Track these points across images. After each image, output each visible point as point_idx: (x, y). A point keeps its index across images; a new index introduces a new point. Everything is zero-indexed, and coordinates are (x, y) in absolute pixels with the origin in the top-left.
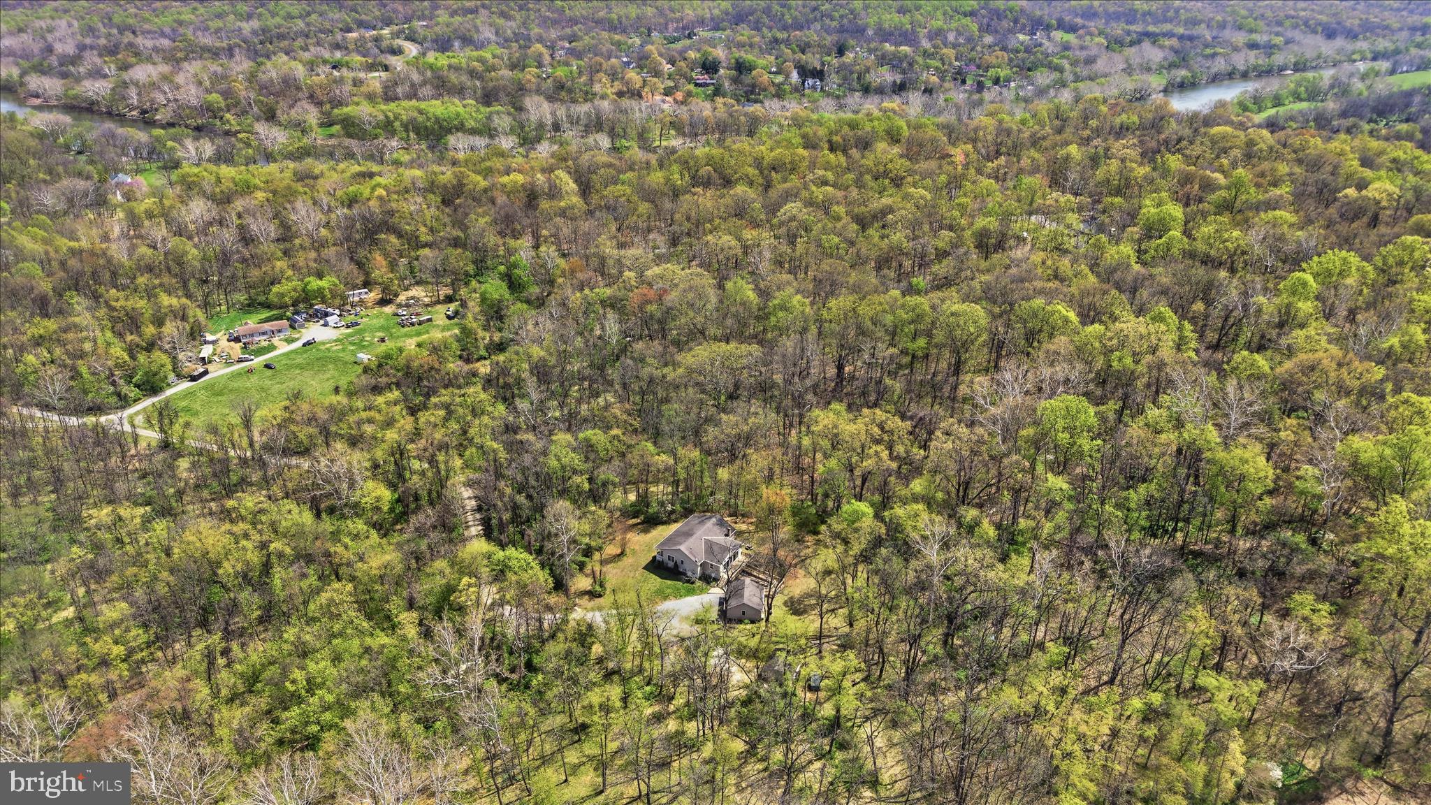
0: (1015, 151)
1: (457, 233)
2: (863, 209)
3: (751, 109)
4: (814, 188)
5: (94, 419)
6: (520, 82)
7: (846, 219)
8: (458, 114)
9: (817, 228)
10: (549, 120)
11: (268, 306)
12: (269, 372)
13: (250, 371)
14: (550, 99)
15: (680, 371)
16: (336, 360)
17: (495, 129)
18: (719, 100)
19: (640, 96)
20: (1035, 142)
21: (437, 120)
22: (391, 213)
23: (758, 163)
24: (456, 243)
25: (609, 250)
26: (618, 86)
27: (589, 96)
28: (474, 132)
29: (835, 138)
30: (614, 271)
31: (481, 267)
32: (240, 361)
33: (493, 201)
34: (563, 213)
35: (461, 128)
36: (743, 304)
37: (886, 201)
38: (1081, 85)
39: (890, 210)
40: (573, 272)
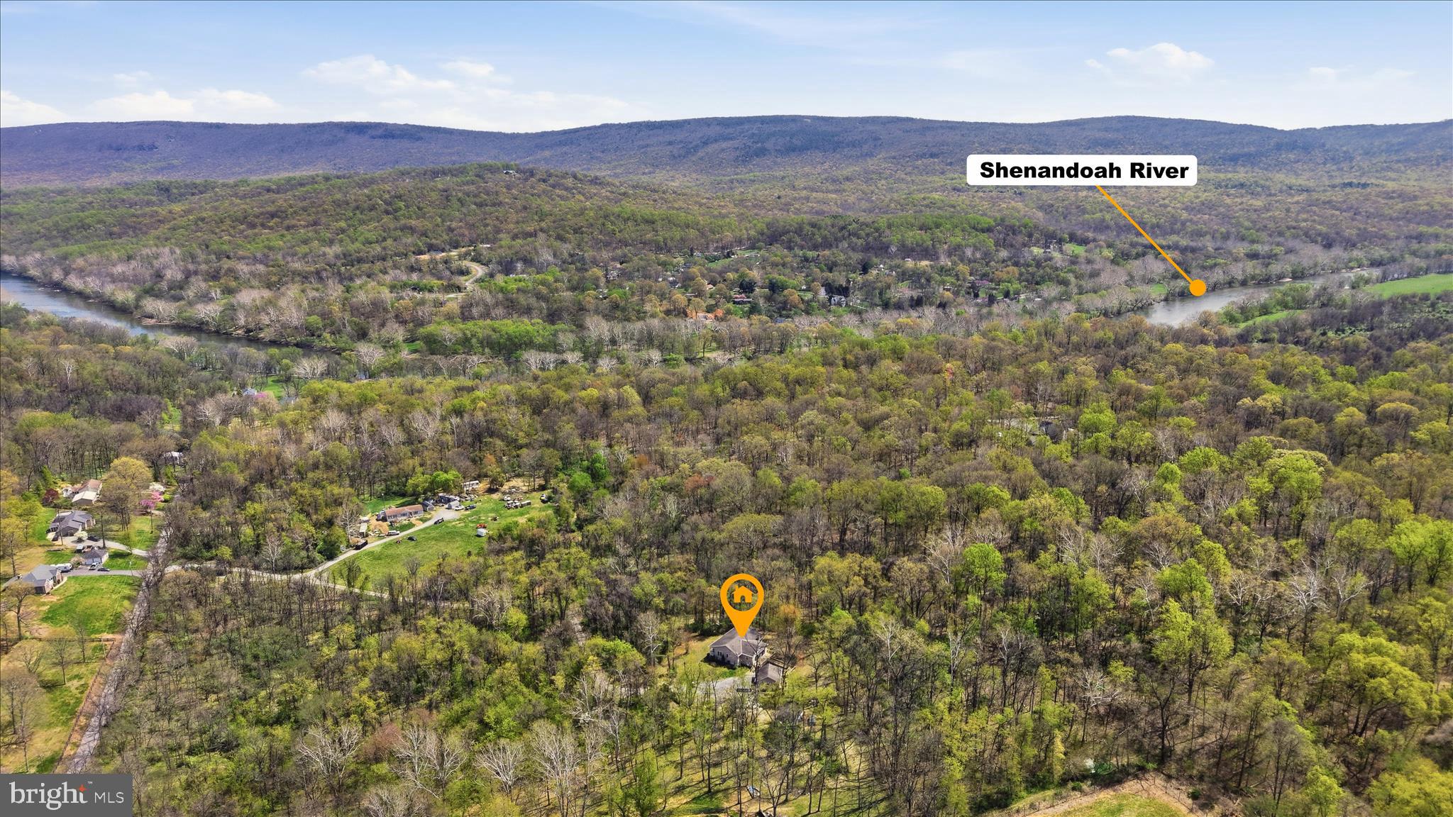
0: (996, 367)
1: (547, 436)
2: (866, 415)
3: (782, 325)
4: (829, 398)
5: (285, 577)
6: (580, 303)
7: (853, 423)
8: (528, 332)
9: (829, 430)
10: (606, 336)
11: (403, 495)
12: (413, 543)
13: (398, 542)
14: (608, 317)
15: (724, 534)
16: (461, 534)
17: (560, 345)
18: (755, 318)
19: (686, 315)
20: (1015, 358)
21: (510, 338)
22: (494, 421)
23: (785, 379)
24: (547, 444)
25: (667, 447)
26: (666, 305)
27: (641, 315)
28: (542, 348)
29: (848, 357)
30: (671, 464)
31: (567, 462)
32: (389, 535)
33: (573, 411)
34: (630, 420)
35: (530, 344)
36: (771, 487)
37: (884, 409)
38: (1083, 298)
39: (887, 416)
40: (640, 465)
